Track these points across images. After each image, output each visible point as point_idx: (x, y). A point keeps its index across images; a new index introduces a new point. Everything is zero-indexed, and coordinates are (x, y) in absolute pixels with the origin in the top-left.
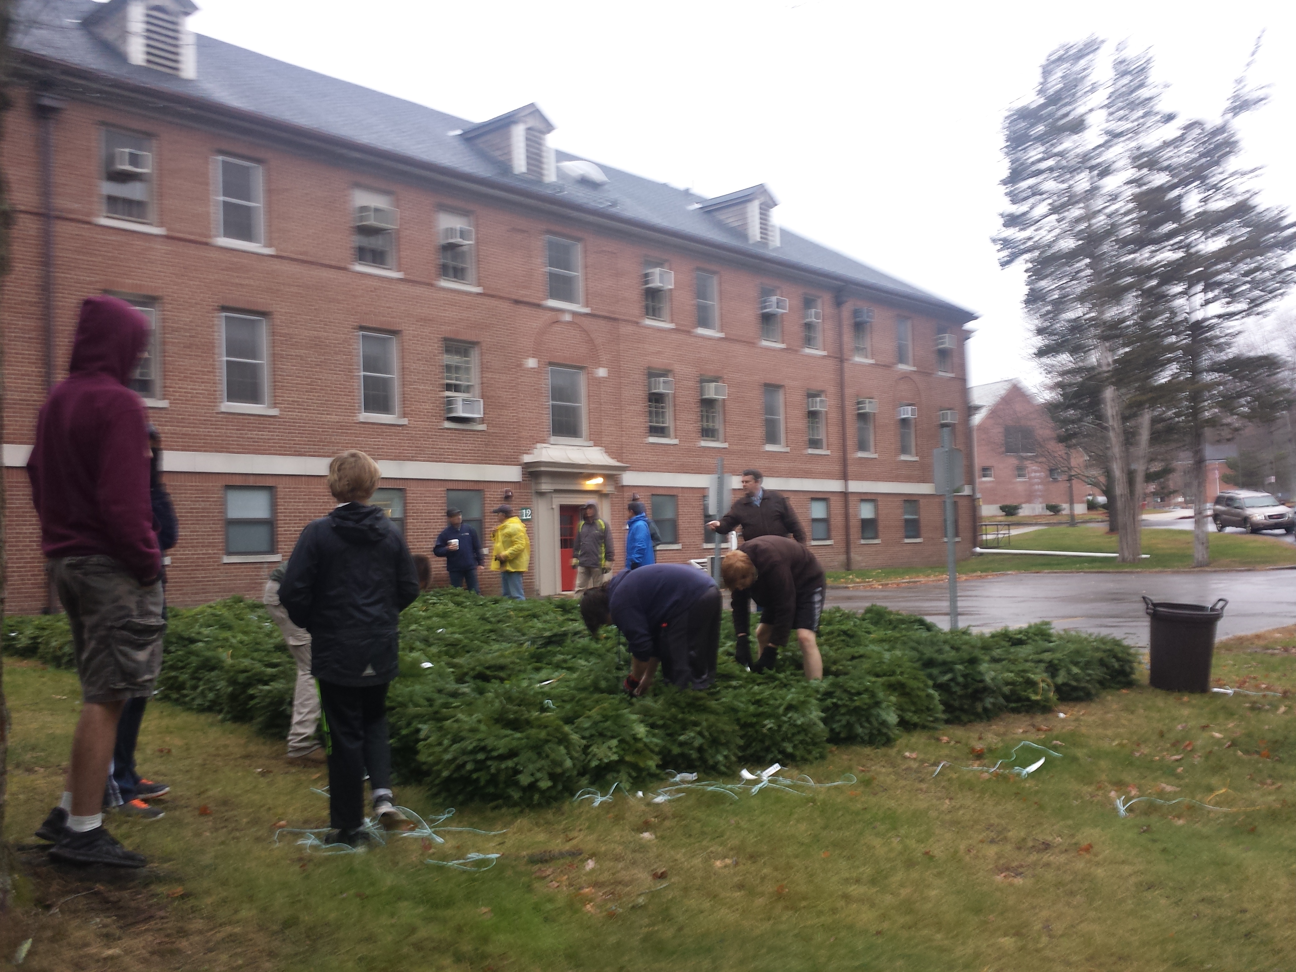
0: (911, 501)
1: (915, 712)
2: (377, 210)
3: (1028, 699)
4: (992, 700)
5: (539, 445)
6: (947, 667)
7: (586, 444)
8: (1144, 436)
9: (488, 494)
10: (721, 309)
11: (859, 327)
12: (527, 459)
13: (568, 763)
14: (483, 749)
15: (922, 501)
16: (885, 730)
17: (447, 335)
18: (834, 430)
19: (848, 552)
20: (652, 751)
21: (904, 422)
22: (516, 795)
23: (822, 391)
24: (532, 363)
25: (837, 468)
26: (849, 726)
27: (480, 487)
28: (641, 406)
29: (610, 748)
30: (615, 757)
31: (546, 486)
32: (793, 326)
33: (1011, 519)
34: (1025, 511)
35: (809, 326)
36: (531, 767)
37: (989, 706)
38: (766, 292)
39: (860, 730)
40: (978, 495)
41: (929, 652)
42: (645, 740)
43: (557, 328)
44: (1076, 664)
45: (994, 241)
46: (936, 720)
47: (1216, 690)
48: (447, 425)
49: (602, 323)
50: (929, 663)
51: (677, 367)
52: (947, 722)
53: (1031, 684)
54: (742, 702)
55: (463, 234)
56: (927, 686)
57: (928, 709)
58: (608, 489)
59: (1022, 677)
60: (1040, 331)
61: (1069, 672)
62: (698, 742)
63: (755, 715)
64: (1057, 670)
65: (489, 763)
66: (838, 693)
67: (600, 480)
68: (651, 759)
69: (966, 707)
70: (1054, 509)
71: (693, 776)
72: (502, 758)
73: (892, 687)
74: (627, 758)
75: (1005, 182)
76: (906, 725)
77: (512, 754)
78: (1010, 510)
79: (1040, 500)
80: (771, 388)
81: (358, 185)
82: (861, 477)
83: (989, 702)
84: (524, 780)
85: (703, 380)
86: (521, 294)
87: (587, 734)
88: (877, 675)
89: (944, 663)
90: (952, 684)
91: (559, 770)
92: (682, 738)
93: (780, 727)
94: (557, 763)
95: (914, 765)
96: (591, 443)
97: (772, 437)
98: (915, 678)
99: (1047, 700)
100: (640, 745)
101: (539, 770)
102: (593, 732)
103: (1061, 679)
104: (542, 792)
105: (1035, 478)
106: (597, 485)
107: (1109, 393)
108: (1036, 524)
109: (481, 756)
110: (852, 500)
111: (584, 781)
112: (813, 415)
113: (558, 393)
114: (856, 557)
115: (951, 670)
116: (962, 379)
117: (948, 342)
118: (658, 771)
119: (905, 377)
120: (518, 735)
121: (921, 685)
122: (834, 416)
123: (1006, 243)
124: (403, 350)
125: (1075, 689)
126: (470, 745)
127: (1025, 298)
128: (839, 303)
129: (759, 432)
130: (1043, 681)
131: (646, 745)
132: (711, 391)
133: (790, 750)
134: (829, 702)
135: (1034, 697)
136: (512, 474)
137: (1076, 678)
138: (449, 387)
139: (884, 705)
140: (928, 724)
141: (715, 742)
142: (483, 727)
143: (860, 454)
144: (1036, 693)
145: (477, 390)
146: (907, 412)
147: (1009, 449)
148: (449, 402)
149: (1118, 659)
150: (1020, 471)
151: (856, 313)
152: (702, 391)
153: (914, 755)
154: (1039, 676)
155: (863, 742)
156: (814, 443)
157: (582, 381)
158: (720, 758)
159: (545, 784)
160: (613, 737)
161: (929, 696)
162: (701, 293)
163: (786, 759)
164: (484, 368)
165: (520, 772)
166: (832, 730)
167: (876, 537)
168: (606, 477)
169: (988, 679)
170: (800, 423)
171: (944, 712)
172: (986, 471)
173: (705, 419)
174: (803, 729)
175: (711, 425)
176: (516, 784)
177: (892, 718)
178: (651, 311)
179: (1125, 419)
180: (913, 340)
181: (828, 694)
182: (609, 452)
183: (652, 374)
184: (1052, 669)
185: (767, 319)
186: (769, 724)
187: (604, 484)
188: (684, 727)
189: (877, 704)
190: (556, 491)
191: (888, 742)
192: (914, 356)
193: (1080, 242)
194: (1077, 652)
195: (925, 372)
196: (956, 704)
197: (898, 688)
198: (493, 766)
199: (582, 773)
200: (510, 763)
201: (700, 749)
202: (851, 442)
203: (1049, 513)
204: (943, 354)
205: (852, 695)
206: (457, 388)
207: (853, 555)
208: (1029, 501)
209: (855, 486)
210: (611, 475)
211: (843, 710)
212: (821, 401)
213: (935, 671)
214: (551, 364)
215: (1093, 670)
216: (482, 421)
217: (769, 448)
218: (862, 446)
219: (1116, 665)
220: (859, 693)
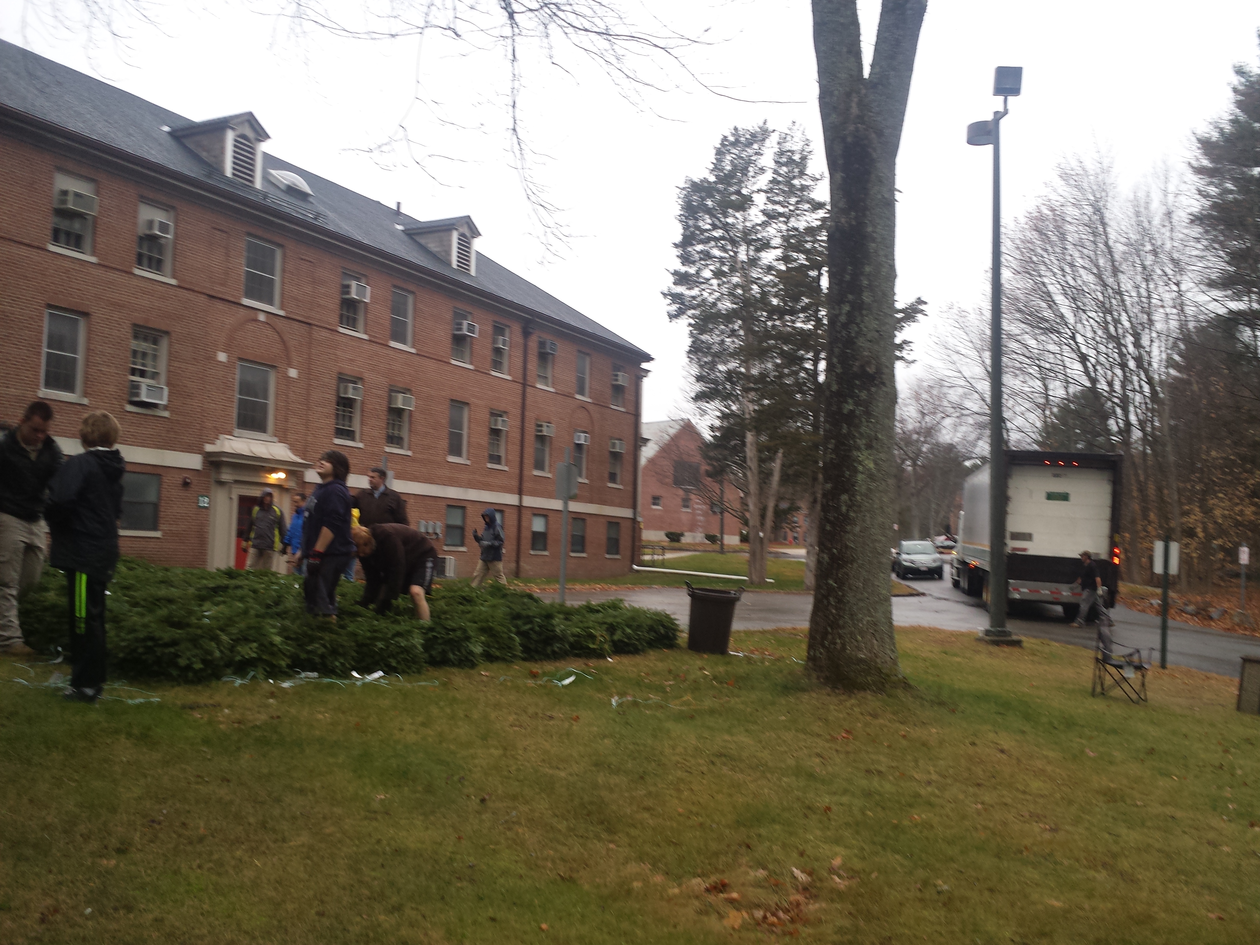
0: (579, 518)
1: (497, 649)
2: (77, 195)
3: (589, 648)
4: (558, 645)
5: (222, 437)
6: (529, 619)
7: (270, 439)
8: (776, 478)
9: (165, 480)
10: (414, 326)
11: (544, 357)
12: (209, 448)
13: (217, 654)
14: (152, 639)
15: (589, 520)
16: (472, 658)
17: (137, 322)
18: (515, 449)
19: (518, 562)
20: (284, 654)
21: (579, 446)
22: (175, 673)
23: (505, 412)
24: (222, 357)
25: (515, 483)
26: (444, 652)
27: (159, 471)
28: (331, 408)
29: (251, 649)
30: (254, 655)
31: (226, 476)
32: (484, 350)
33: (676, 544)
34: (687, 539)
35: (498, 351)
36: (188, 654)
37: (556, 649)
38: (459, 316)
39: (451, 656)
40: (639, 519)
41: (517, 608)
42: (280, 646)
43: (250, 326)
44: (629, 626)
45: (665, 295)
46: (515, 656)
47: (732, 653)
48: (129, 408)
49: (296, 325)
50: (517, 617)
51: (367, 375)
52: (524, 659)
53: (592, 637)
54: (362, 630)
55: (164, 227)
56: (510, 631)
57: (509, 648)
58: (291, 484)
59: (585, 631)
60: (699, 379)
61: (623, 632)
62: (322, 650)
63: (369, 638)
64: (615, 630)
65: (156, 649)
66: (439, 629)
67: (282, 475)
68: (283, 660)
69: (540, 649)
70: (711, 538)
71: (315, 674)
72: (166, 645)
73: (483, 630)
74: (264, 657)
75: (676, 246)
76: (489, 657)
77: (174, 643)
78: (674, 537)
79: (701, 530)
80: (458, 404)
81: (60, 169)
82: (534, 493)
83: (557, 646)
84: (182, 662)
85: (393, 390)
86: (218, 290)
87: (234, 637)
88: (475, 622)
89: (528, 617)
90: (531, 632)
91: (209, 658)
92: (309, 648)
93: (388, 647)
94: (210, 653)
95: (485, 679)
96: (275, 439)
97: (456, 450)
98: (503, 625)
99: (601, 649)
100: (275, 649)
101: (194, 656)
102: (239, 636)
103: (618, 636)
104: (196, 672)
105: (699, 509)
106: (279, 479)
107: (750, 437)
108: (695, 551)
109: (150, 643)
110: (526, 515)
111: (229, 671)
112: (495, 433)
113: (246, 388)
114: (525, 565)
115: (531, 622)
116: (636, 414)
117: (623, 379)
118: (287, 670)
119: (583, 407)
120: (179, 631)
121: (505, 630)
122: (515, 435)
123: (676, 298)
124: (89, 331)
125: (627, 645)
126: (141, 635)
127: (688, 349)
128: (526, 334)
129: (444, 444)
130: (602, 636)
131: (280, 650)
132: (399, 402)
133: (394, 664)
134: (430, 635)
135: (592, 646)
136: (194, 461)
137: (629, 637)
138: (133, 372)
139: (473, 640)
140: (506, 657)
141: (334, 652)
142: (152, 625)
143: (536, 473)
144: (594, 644)
145: (163, 378)
146: (582, 439)
147: (678, 482)
148: (135, 387)
149: (663, 626)
150: (686, 503)
151: (542, 344)
152: (390, 399)
153: (487, 674)
154: (600, 633)
155: (453, 665)
156: (496, 459)
157: (272, 379)
158: (337, 664)
159: (198, 666)
160: (255, 641)
161: (511, 638)
162: (398, 308)
163: (389, 670)
164: (172, 357)
165: (179, 656)
166: (431, 656)
167: (545, 549)
168: (287, 472)
169: (558, 630)
170: (484, 440)
171: (523, 652)
172: (656, 500)
173: (390, 427)
174: (406, 650)
175: (396, 433)
176: (176, 665)
177: (478, 649)
178: (345, 320)
179: (761, 461)
180: (591, 374)
181: (431, 629)
182: (293, 449)
183: (342, 379)
184: (612, 629)
185: (459, 340)
186: (380, 645)
187: (286, 480)
188: (312, 640)
189: (468, 638)
190: (237, 482)
191: (473, 666)
192: (591, 388)
193: (735, 306)
194: (633, 619)
195: (600, 404)
196: (532, 646)
197: (486, 630)
198: (159, 651)
199: (228, 665)
200: (172, 650)
201: (322, 656)
202: (529, 460)
203: (707, 542)
204: (618, 390)
205: (448, 630)
206: (143, 374)
207: (522, 564)
208: (691, 530)
209: (529, 501)
210: (294, 471)
211: (440, 641)
212: (503, 421)
213: (519, 622)
214: (241, 359)
215: (642, 632)
216: (166, 408)
217: (451, 459)
218: (539, 465)
219: (662, 631)
220: (454, 630)
